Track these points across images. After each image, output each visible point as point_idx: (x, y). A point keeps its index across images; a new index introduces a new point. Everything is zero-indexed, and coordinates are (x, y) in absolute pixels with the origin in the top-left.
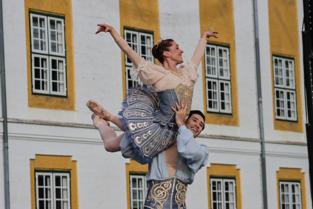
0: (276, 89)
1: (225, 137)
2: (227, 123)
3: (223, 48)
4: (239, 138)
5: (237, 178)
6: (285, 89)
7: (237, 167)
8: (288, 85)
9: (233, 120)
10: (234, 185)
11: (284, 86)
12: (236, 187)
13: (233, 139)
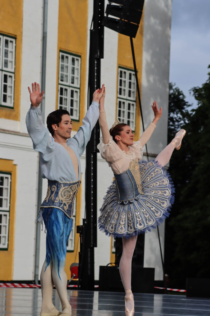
0: (60, 86)
1: (4, 130)
2: (8, 117)
3: (9, 39)
4: (19, 133)
5: (13, 173)
6: (70, 86)
7: (14, 163)
8: (73, 83)
9: (14, 113)
10: (10, 180)
11: (69, 83)
12: (11, 182)
13: (12, 133)
